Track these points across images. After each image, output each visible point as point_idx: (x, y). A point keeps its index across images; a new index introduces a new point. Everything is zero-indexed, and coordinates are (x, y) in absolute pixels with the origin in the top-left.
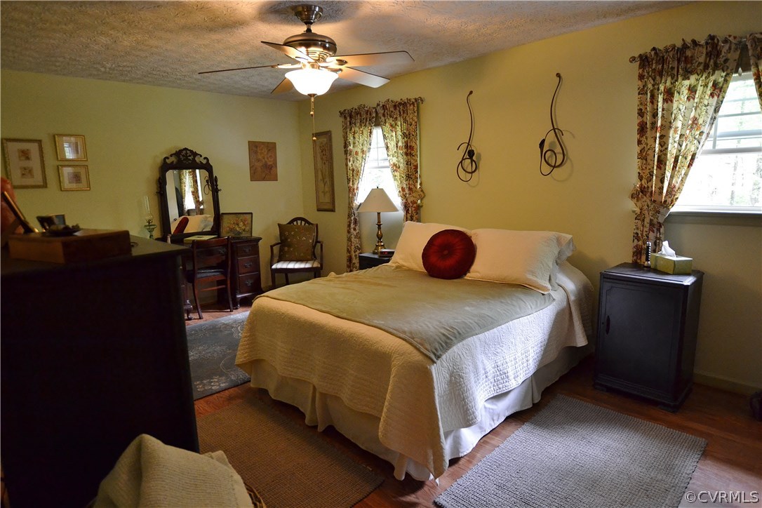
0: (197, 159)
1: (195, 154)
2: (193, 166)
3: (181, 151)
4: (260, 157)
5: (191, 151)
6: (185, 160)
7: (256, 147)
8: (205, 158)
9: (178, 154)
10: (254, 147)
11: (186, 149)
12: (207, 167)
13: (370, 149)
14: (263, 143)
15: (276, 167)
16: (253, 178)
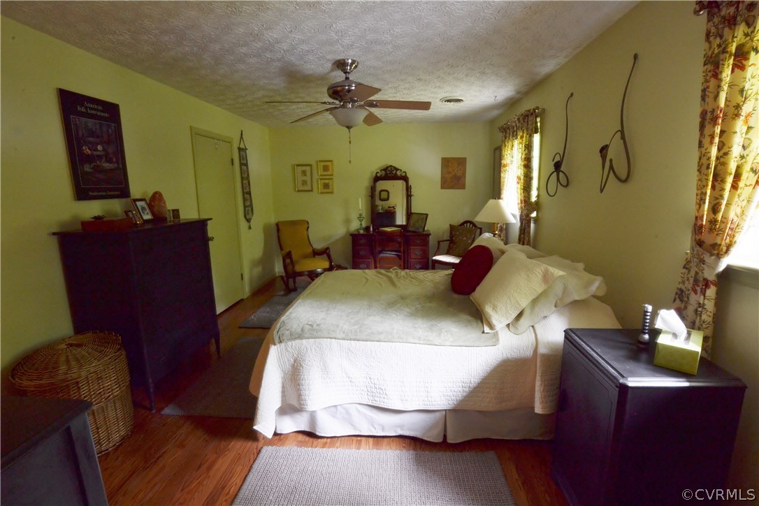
0: (399, 173)
1: (397, 169)
2: (396, 178)
3: (387, 168)
4: (450, 170)
5: (395, 168)
6: (390, 173)
7: (448, 162)
8: (404, 172)
9: (385, 169)
10: (446, 162)
11: (391, 166)
12: (405, 178)
13: (512, 161)
14: (454, 159)
15: (465, 178)
16: (443, 187)
